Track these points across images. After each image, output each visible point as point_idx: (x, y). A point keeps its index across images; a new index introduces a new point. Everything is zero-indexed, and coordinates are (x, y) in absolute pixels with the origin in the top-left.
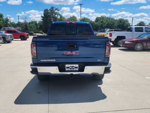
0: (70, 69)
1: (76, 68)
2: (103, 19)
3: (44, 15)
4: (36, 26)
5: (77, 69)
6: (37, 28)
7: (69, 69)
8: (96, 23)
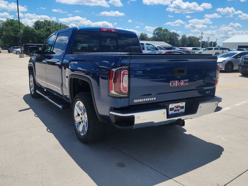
0: (175, 111)
1: (182, 108)
2: (49, 25)
5: (183, 110)
7: (173, 112)
8: (37, 32)
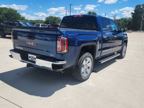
3: (135, 11)
4: (125, 23)
6: (126, 25)
7: (31, 59)
